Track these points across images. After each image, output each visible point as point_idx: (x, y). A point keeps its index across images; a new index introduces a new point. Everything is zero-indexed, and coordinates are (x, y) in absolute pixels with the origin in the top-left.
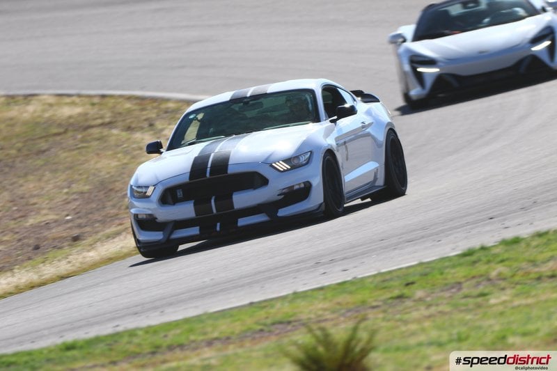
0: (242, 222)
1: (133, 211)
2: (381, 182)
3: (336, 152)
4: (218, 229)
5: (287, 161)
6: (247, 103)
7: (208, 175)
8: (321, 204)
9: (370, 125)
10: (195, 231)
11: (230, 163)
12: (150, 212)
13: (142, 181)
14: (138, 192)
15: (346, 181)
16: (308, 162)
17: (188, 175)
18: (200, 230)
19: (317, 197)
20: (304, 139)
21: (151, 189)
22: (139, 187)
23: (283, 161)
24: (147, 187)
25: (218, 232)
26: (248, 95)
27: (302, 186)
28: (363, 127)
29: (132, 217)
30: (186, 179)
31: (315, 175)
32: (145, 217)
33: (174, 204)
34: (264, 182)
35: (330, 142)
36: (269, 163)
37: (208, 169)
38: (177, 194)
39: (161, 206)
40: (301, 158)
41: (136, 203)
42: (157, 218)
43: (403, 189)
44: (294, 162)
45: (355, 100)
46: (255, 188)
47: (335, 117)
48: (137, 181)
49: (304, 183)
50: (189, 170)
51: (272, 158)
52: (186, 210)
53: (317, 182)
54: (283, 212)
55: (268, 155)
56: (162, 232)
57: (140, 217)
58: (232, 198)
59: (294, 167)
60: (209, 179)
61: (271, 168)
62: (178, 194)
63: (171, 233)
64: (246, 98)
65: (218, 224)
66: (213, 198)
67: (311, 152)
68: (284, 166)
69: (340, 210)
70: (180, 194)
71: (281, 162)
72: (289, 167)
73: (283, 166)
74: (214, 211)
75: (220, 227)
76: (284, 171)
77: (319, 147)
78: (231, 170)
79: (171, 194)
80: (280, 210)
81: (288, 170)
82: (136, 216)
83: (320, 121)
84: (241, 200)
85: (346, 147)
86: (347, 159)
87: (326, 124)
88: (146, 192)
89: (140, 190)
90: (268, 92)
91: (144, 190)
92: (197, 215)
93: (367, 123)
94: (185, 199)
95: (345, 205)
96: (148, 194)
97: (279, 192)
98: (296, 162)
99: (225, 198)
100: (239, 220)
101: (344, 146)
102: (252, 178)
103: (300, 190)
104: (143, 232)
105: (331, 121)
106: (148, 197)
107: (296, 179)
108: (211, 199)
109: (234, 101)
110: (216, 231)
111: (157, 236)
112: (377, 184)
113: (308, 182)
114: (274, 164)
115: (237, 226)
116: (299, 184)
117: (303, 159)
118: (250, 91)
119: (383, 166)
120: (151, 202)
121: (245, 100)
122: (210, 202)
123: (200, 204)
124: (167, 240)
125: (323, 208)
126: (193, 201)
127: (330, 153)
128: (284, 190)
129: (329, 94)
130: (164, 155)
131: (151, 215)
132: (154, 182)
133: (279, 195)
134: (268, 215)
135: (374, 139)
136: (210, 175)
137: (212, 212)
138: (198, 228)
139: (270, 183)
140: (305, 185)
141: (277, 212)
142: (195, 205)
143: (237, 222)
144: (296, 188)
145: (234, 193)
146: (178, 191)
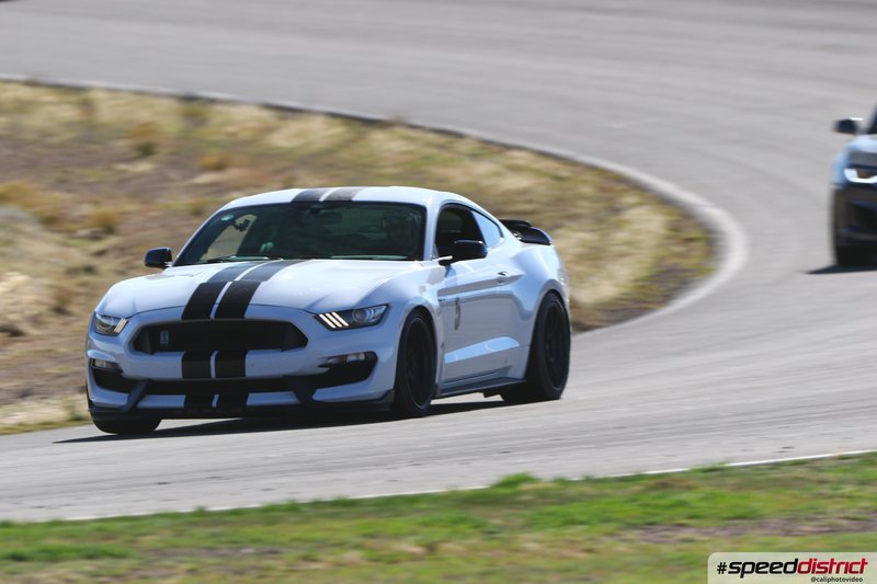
0: (255, 399)
1: (90, 353)
2: (518, 371)
3: (433, 315)
4: (214, 404)
5: (344, 313)
6: (316, 211)
7: (212, 315)
8: (388, 392)
9: (513, 279)
10: (178, 401)
11: (252, 302)
12: (113, 359)
14: (103, 325)
15: (446, 362)
16: (380, 320)
17: (183, 309)
18: (185, 403)
19: (383, 380)
20: (384, 281)
21: (123, 322)
22: (104, 316)
23: (338, 312)
24: (117, 319)
25: (214, 409)
26: (322, 199)
27: (362, 357)
28: (499, 280)
29: (86, 361)
30: (177, 316)
31: (386, 347)
32: (105, 365)
33: (152, 353)
34: (300, 341)
35: (430, 299)
36: (314, 313)
37: (216, 306)
39: (132, 353)
40: (368, 313)
41: (97, 343)
42: (122, 371)
44: (356, 316)
45: (502, 235)
46: (284, 349)
47: (450, 258)
48: (104, 305)
49: (365, 353)
50: (186, 302)
51: (321, 306)
52: (168, 366)
53: (388, 355)
54: (322, 395)
55: (313, 301)
56: (126, 395)
58: (244, 359)
59: (353, 326)
60: (212, 322)
61: (318, 323)
62: (162, 338)
63: (141, 398)
64: (317, 202)
65: (216, 397)
66: (216, 353)
67: (387, 305)
68: (339, 321)
69: (422, 406)
70: (164, 338)
71: (334, 314)
72: (346, 324)
73: (336, 321)
74: (213, 374)
75: (219, 402)
76: (338, 329)
77: (403, 302)
78: (251, 313)
79: (151, 335)
80: (318, 391)
81: (344, 328)
82: (92, 361)
83: (422, 259)
84: (260, 363)
85: (458, 309)
86: (456, 328)
87: (430, 265)
88: (114, 327)
89: (104, 321)
90: (354, 199)
91: (112, 323)
92: (184, 377)
93: (508, 275)
94: (171, 348)
95: (434, 402)
96: (117, 330)
97: (321, 362)
99: (233, 357)
100: (251, 395)
101: (461, 305)
102: (283, 332)
103: (357, 363)
104: (98, 389)
105: (441, 263)
106: (116, 334)
107: (353, 345)
108: (211, 354)
109: (299, 204)
110: (211, 406)
111: (117, 399)
112: (511, 374)
113: (373, 353)
114: (322, 316)
115: (245, 405)
116: (357, 354)
117: (371, 315)
118: (326, 193)
119: (527, 349)
120: (118, 343)
121: (315, 206)
122: (209, 359)
123: (193, 359)
124: (133, 409)
125: (391, 398)
126: (183, 353)
127: (422, 312)
128: (330, 361)
129: (458, 218)
130: (166, 271)
131: (114, 364)
132: (129, 313)
133: (320, 366)
134: (298, 395)
135: (517, 302)
136: (216, 316)
137: (210, 376)
138: (184, 397)
139: (309, 344)
140: (366, 358)
141: (314, 392)
142: (184, 359)
143: (246, 398)
144: (351, 359)
145: (249, 351)
146: (162, 333)
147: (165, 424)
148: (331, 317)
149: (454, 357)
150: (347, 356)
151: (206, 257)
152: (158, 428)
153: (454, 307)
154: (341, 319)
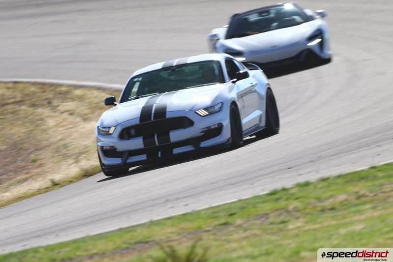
0: (176, 151)
1: (100, 144)
3: (237, 104)
4: (160, 156)
5: (206, 109)
6: (173, 70)
7: (152, 119)
8: (229, 139)
10: (143, 157)
11: (167, 111)
12: (112, 145)
13: (106, 123)
14: (103, 131)
16: (220, 109)
17: (138, 119)
18: (147, 157)
19: (226, 134)
20: (217, 94)
21: (113, 129)
22: (104, 128)
23: (203, 109)
24: (110, 128)
25: (160, 158)
26: (175, 65)
27: (217, 126)
28: (252, 86)
29: (99, 148)
30: (137, 122)
31: (225, 119)
32: (108, 148)
33: (129, 139)
34: (191, 123)
35: (233, 95)
36: (194, 111)
37: (153, 115)
38: (130, 132)
39: (120, 140)
40: (215, 107)
41: (102, 139)
42: (117, 149)
44: (211, 110)
45: (245, 68)
46: (185, 128)
47: (235, 80)
48: (102, 123)
49: (218, 124)
50: (139, 116)
52: (137, 143)
53: (226, 123)
54: (204, 144)
55: (193, 105)
56: (120, 159)
57: (105, 148)
58: (169, 135)
59: (211, 114)
60: (152, 122)
61: (195, 114)
62: (132, 132)
63: (127, 159)
64: (173, 66)
65: (160, 153)
66: (156, 134)
67: (222, 103)
69: (241, 143)
70: (133, 132)
72: (208, 113)
73: (203, 113)
74: (157, 144)
75: (161, 154)
76: (205, 116)
77: (227, 100)
78: (168, 116)
79: (126, 132)
80: (202, 143)
81: (207, 115)
82: (102, 147)
83: (225, 82)
84: (176, 136)
87: (229, 84)
88: (109, 131)
89: (104, 130)
91: (107, 130)
92: (145, 147)
93: (254, 84)
94: (137, 135)
96: (111, 132)
97: (200, 131)
98: (212, 110)
99: (165, 135)
100: (174, 149)
102: (183, 121)
103: (215, 129)
104: (107, 159)
105: (232, 82)
106: (111, 134)
107: (212, 122)
108: (154, 135)
109: (165, 69)
110: (158, 157)
111: (117, 161)
112: (261, 126)
113: (221, 124)
114: (197, 112)
115: (172, 154)
116: (214, 125)
117: (217, 108)
118: (175, 62)
119: (265, 114)
120: (113, 137)
121: (173, 68)
122: (154, 138)
123: (147, 138)
125: (230, 141)
126: (142, 137)
127: (234, 104)
128: (205, 129)
130: (117, 106)
131: (112, 146)
132: (115, 124)
134: (194, 146)
136: (155, 118)
137: (155, 144)
138: (145, 155)
139: (195, 124)
140: (219, 126)
141: (200, 144)
142: (144, 139)
143: (172, 151)
144: (213, 127)
145: (171, 131)
146: (132, 130)
148: (201, 111)
150: (210, 126)
154: (205, 111)
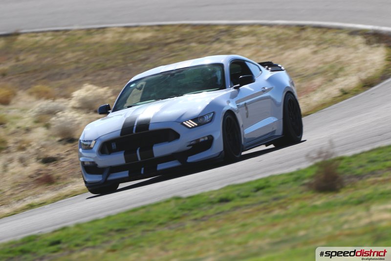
0: (161, 167)
1: (81, 159)
2: (279, 132)
3: (236, 113)
4: (142, 172)
5: (194, 119)
7: (134, 131)
8: (221, 152)
9: (269, 90)
10: (125, 174)
11: (151, 122)
12: (92, 160)
13: (88, 136)
15: (246, 133)
16: (211, 120)
17: (120, 131)
18: (129, 174)
19: (218, 146)
21: (93, 142)
22: (84, 141)
23: (192, 120)
27: (206, 139)
28: (263, 91)
29: (80, 163)
30: (118, 134)
31: (217, 131)
32: (89, 163)
33: (110, 154)
34: (177, 136)
35: (232, 106)
36: (180, 121)
37: (135, 127)
38: (111, 146)
39: (100, 155)
40: (205, 117)
41: (84, 154)
42: (97, 165)
43: (299, 137)
44: (199, 120)
45: (261, 70)
46: (170, 141)
47: (238, 85)
48: (84, 136)
49: (207, 136)
50: (121, 128)
51: (184, 118)
52: (118, 158)
53: (218, 136)
54: (191, 159)
55: (180, 115)
56: (101, 175)
57: (86, 163)
58: (152, 149)
59: (200, 125)
60: (135, 135)
61: (182, 126)
62: (113, 146)
63: (108, 176)
65: (143, 169)
66: (139, 149)
67: (214, 112)
69: (238, 156)
70: (114, 146)
71: (190, 121)
72: (196, 125)
74: (139, 159)
75: (144, 171)
76: (193, 127)
78: (151, 128)
79: (107, 146)
80: (189, 157)
81: (195, 126)
82: (83, 163)
83: (225, 88)
84: (160, 150)
85: (247, 108)
86: (247, 117)
87: (230, 90)
88: (90, 145)
89: (85, 143)
91: (89, 143)
92: (126, 162)
93: (266, 88)
94: (118, 150)
95: (243, 153)
96: (92, 146)
97: (188, 144)
98: (201, 120)
99: (147, 149)
100: (158, 165)
101: (248, 106)
102: (167, 133)
103: (204, 142)
104: (88, 175)
105: (235, 88)
106: (92, 148)
107: (201, 134)
108: (137, 149)
110: (141, 174)
111: (97, 178)
113: (211, 136)
114: (184, 123)
115: (157, 170)
116: (204, 138)
117: (207, 118)
119: (282, 121)
120: (93, 152)
121: (172, 73)
122: (136, 152)
123: (129, 154)
124: (106, 181)
125: (223, 155)
126: (124, 151)
127: (230, 112)
128: (192, 143)
129: (239, 66)
130: (109, 115)
131: (93, 162)
132: (96, 138)
133: (188, 146)
134: (180, 161)
135: (273, 99)
136: (136, 131)
137: (138, 160)
138: (127, 172)
139: (181, 137)
140: (208, 138)
141: (187, 159)
142: (124, 155)
143: (156, 167)
144: (202, 140)
145: (154, 145)
146: (112, 144)
147: (121, 186)
148: (189, 123)
149: (249, 131)
150: (199, 139)
151: (126, 105)
152: (118, 188)
153: (245, 108)
154: (193, 123)
